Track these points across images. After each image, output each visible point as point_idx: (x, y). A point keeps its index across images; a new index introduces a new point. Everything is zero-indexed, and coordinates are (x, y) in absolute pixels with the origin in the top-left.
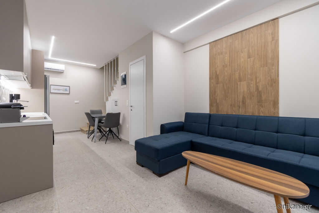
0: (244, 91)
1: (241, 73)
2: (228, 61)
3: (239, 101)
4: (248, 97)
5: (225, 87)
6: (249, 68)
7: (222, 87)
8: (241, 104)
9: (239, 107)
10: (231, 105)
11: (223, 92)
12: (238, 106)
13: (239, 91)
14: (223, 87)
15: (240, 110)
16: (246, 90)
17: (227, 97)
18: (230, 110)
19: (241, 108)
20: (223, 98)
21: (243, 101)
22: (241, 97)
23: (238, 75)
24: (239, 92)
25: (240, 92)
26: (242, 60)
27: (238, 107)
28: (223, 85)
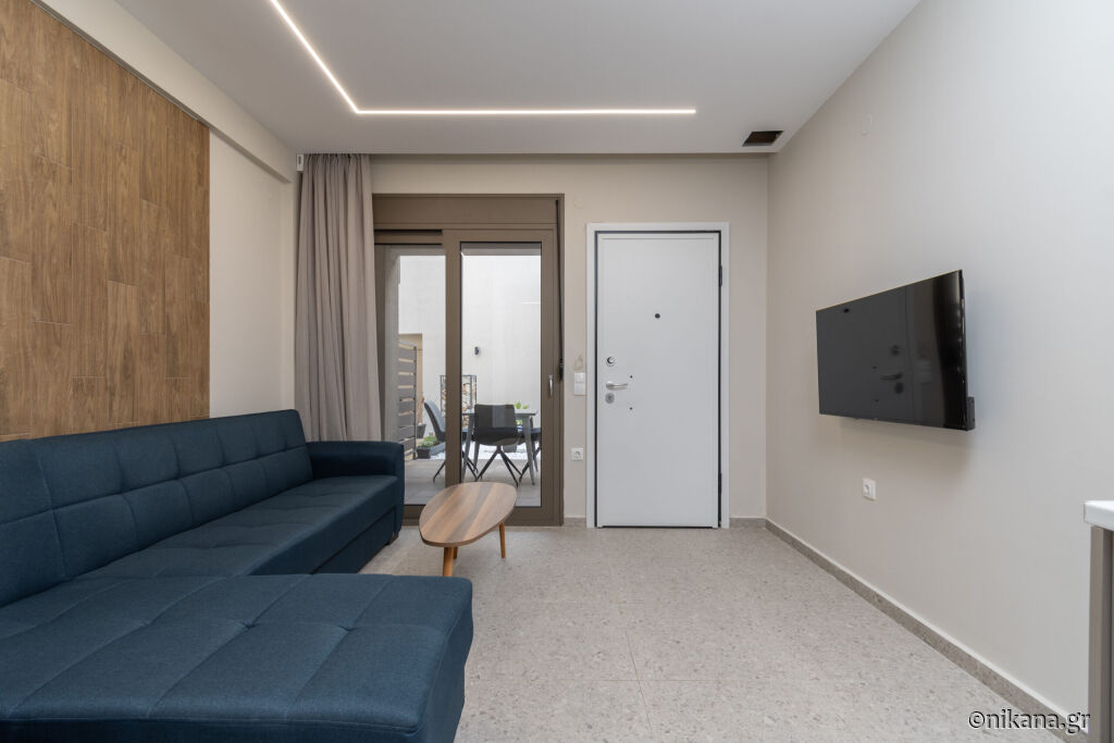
0: (128, 325)
1: (119, 241)
2: (64, 153)
3: (111, 368)
4: (141, 353)
5: (49, 288)
6: (145, 237)
7: (28, 280)
8: (117, 377)
9: (112, 394)
10: (78, 386)
11: (36, 313)
12: (107, 388)
13: (111, 320)
14: (34, 279)
15: (115, 407)
16: (134, 322)
17: (59, 343)
18: (71, 408)
19: (117, 398)
20: (34, 347)
21: (125, 368)
22: (120, 348)
23: (105, 246)
24: (110, 326)
25: (115, 327)
26: (123, 191)
27: (108, 395)
28: (34, 270)
